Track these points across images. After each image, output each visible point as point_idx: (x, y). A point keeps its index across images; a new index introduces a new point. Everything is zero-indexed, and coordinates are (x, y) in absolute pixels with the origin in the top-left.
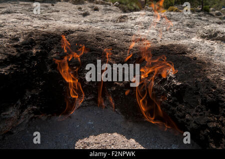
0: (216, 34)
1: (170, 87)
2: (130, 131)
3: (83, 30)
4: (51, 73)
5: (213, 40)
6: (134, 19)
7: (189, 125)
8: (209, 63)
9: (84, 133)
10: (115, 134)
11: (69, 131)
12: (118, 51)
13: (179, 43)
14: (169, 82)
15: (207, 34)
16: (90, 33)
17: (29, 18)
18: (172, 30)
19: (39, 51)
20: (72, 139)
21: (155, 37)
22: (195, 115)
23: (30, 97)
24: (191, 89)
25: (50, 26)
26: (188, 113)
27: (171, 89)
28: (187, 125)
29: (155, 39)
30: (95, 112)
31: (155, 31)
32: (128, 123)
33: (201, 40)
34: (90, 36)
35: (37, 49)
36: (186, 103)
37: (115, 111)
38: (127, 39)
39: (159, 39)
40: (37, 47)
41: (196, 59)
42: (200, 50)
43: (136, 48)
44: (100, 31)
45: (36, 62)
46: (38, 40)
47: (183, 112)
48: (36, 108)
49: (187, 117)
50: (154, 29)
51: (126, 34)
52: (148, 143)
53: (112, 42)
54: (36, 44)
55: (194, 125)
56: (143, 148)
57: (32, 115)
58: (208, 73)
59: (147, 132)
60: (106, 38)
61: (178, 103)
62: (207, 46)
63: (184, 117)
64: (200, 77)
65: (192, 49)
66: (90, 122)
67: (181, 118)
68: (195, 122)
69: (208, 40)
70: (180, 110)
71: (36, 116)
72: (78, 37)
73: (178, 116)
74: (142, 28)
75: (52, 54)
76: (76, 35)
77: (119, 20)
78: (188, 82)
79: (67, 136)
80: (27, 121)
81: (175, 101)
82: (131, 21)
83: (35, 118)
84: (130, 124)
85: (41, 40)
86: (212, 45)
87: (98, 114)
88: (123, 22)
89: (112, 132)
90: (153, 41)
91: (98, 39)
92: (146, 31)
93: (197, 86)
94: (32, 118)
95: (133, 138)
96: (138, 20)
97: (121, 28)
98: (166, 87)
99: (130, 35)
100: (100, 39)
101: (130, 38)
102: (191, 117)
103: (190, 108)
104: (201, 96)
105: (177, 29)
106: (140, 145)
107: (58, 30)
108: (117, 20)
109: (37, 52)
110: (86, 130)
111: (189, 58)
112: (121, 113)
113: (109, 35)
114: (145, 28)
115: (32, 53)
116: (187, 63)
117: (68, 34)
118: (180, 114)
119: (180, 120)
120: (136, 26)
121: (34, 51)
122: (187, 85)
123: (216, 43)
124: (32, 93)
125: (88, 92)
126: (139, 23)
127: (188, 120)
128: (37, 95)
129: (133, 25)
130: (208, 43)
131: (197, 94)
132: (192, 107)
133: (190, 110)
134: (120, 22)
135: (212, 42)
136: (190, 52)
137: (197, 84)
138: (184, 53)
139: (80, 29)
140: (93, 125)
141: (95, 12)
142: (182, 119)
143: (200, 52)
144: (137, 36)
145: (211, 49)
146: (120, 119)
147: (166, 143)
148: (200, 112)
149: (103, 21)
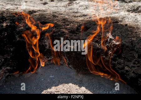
0: (138, 8)
1: (111, 46)
2: (81, 81)
3: (43, 10)
4: (19, 41)
5: (136, 13)
6: (78, 4)
7: (129, 75)
8: (138, 27)
9: (48, 84)
10: (71, 84)
11: (36, 84)
12: (69, 23)
13: (112, 16)
14: (109, 42)
15: (131, 8)
16: (48, 12)
17: (4, 4)
18: (105, 9)
19: (9, 24)
20: (38, 90)
21: (94, 13)
22: (134, 67)
23: (3, 60)
24: (127, 47)
25: (19, 8)
26: (127, 65)
27: (112, 48)
28: (127, 75)
29: (95, 15)
30: (54, 68)
31: (94, 10)
32: (79, 75)
33: (127, 13)
34: (48, 15)
35: (7, 23)
36: (125, 58)
37: (69, 67)
38: (75, 15)
39: (97, 15)
40: (7, 21)
41: (127, 25)
42: (128, 20)
43: (82, 21)
44: (55, 11)
45: (6, 33)
46: (8, 17)
47: (123, 65)
48: (9, 68)
49: (126, 68)
50: (92, 9)
51: (74, 12)
52: (95, 89)
53: (64, 17)
54: (6, 20)
55: (133, 74)
56: (91, 93)
57: (8, 74)
58: (139, 34)
59: (94, 81)
60: (60, 15)
61: (117, 59)
62: (132, 17)
63: (123, 68)
64: (134, 37)
65: (122, 19)
66: (51, 76)
67: (121, 69)
68: (133, 72)
69: (132, 12)
70: (120, 64)
71: (11, 74)
72: (39, 15)
73: (119, 68)
74: (85, 9)
75: (20, 27)
76: (38, 14)
77: (68, 5)
78: (125, 42)
79: (35, 88)
80: (4, 78)
81: (115, 56)
82: (76, 5)
83: (10, 76)
84: (81, 76)
85: (11, 17)
86: (135, 16)
87: (56, 70)
88: (71, 6)
89: (68, 83)
90: (93, 16)
91: (54, 16)
92: (87, 10)
93: (132, 44)
94: (8, 76)
95: (84, 86)
96: (81, 4)
97: (70, 9)
98: (107, 47)
99: (77, 13)
100: (55, 16)
101: (77, 15)
102: (130, 69)
103: (128, 62)
104: (137, 51)
105: (108, 8)
106: (89, 91)
107: (25, 11)
108: (67, 5)
109: (7, 25)
110: (48, 82)
111: (122, 25)
112: (74, 68)
113: (62, 13)
114: (86, 9)
115: (2, 26)
116: (121, 29)
117: (32, 13)
118: (120, 66)
119: (120, 71)
120: (80, 7)
121: (5, 24)
122: (124, 44)
123: (138, 15)
124: (5, 57)
125: (49, 54)
126: (82, 6)
127: (127, 71)
128: (9, 59)
129: (78, 7)
130: (132, 15)
131: (133, 50)
132: (129, 61)
133: (128, 63)
134: (69, 6)
135: (135, 14)
136: (121, 21)
137: (132, 42)
138: (117, 22)
139: (41, 10)
140: (53, 78)
141: (52, 2)
142: (122, 71)
143: (128, 21)
144: (82, 13)
145: (135, 19)
146: (73, 72)
147: (108, 88)
148: (137, 64)
149: (57, 7)
